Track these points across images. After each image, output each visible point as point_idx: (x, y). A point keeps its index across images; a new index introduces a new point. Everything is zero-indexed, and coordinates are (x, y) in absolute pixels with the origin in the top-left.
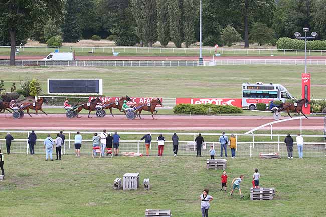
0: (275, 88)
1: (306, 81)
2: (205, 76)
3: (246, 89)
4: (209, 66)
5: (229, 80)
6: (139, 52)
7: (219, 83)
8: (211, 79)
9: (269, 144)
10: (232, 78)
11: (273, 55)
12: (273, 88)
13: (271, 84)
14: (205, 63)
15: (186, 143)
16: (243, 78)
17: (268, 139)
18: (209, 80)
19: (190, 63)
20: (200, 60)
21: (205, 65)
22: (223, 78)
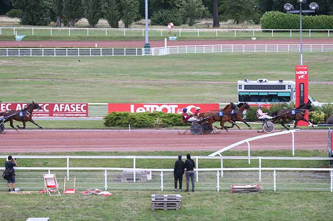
0: (287, 87)
1: (302, 76)
2: (153, 70)
3: (243, 90)
4: (160, 55)
5: (189, 76)
6: (55, 35)
7: (175, 81)
8: (162, 74)
9: (245, 171)
10: (194, 73)
11: (255, 38)
12: (283, 87)
13: (281, 81)
14: (153, 51)
15: (122, 171)
16: (210, 73)
17: (244, 164)
18: (158, 77)
19: (131, 51)
20: (145, 47)
21: (153, 54)
22: (179, 73)
